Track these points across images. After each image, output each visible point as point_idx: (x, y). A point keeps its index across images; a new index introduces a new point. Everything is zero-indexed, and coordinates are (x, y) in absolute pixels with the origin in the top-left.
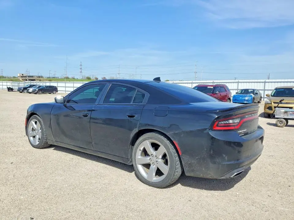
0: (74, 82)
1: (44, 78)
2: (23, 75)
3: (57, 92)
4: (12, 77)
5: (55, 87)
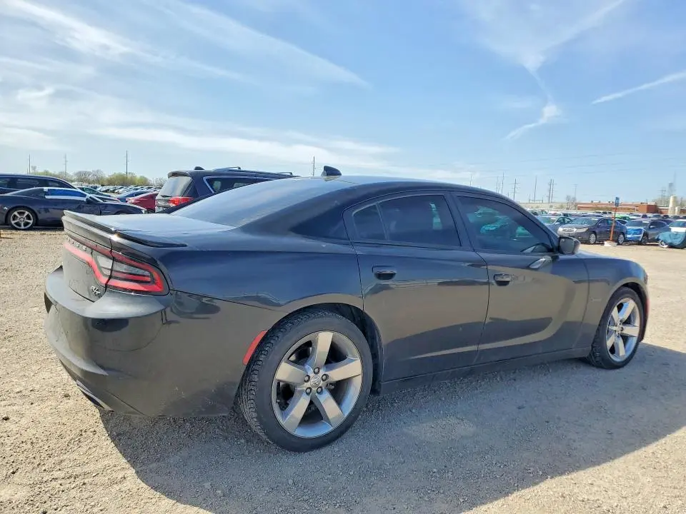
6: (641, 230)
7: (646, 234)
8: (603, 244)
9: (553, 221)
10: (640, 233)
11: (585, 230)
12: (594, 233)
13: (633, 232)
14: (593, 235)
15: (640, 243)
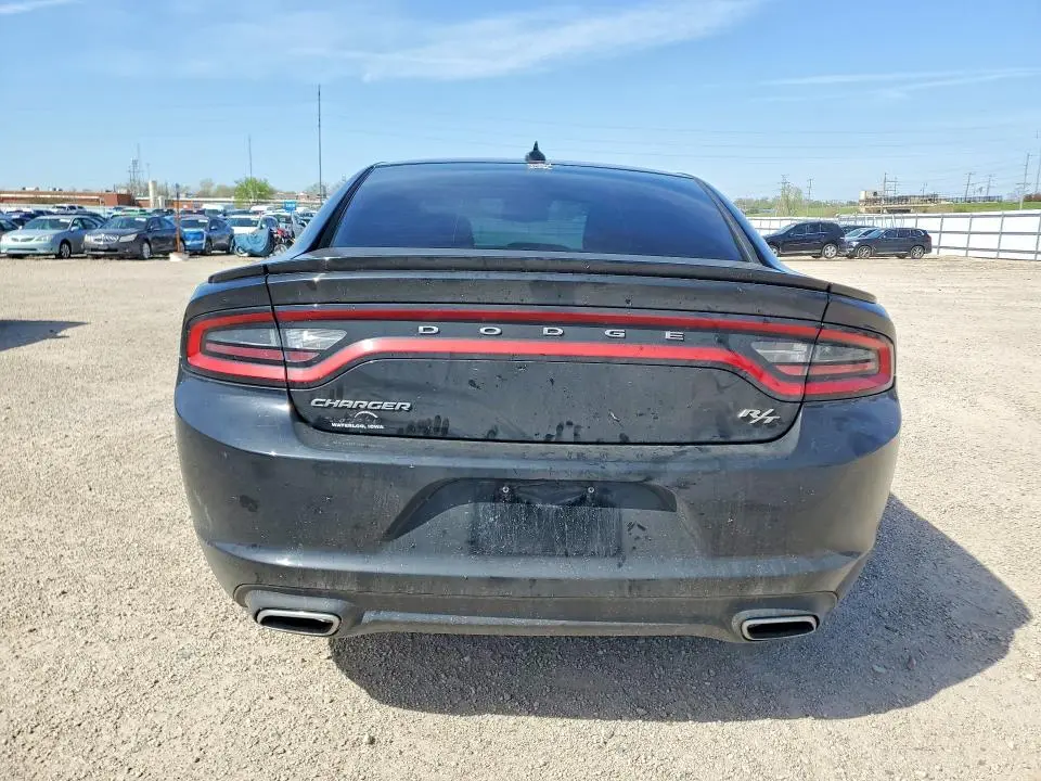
0: (1006, 212)
1: (943, 202)
2: (875, 194)
3: (929, 250)
4: (845, 203)
5: (924, 231)
6: (201, 233)
7: (209, 239)
8: (168, 258)
9: (65, 225)
10: (202, 238)
11: (131, 238)
12: (147, 241)
13: (192, 236)
14: (146, 246)
15: (203, 253)
